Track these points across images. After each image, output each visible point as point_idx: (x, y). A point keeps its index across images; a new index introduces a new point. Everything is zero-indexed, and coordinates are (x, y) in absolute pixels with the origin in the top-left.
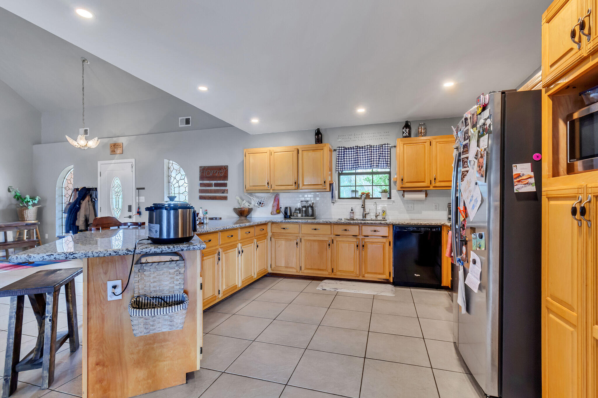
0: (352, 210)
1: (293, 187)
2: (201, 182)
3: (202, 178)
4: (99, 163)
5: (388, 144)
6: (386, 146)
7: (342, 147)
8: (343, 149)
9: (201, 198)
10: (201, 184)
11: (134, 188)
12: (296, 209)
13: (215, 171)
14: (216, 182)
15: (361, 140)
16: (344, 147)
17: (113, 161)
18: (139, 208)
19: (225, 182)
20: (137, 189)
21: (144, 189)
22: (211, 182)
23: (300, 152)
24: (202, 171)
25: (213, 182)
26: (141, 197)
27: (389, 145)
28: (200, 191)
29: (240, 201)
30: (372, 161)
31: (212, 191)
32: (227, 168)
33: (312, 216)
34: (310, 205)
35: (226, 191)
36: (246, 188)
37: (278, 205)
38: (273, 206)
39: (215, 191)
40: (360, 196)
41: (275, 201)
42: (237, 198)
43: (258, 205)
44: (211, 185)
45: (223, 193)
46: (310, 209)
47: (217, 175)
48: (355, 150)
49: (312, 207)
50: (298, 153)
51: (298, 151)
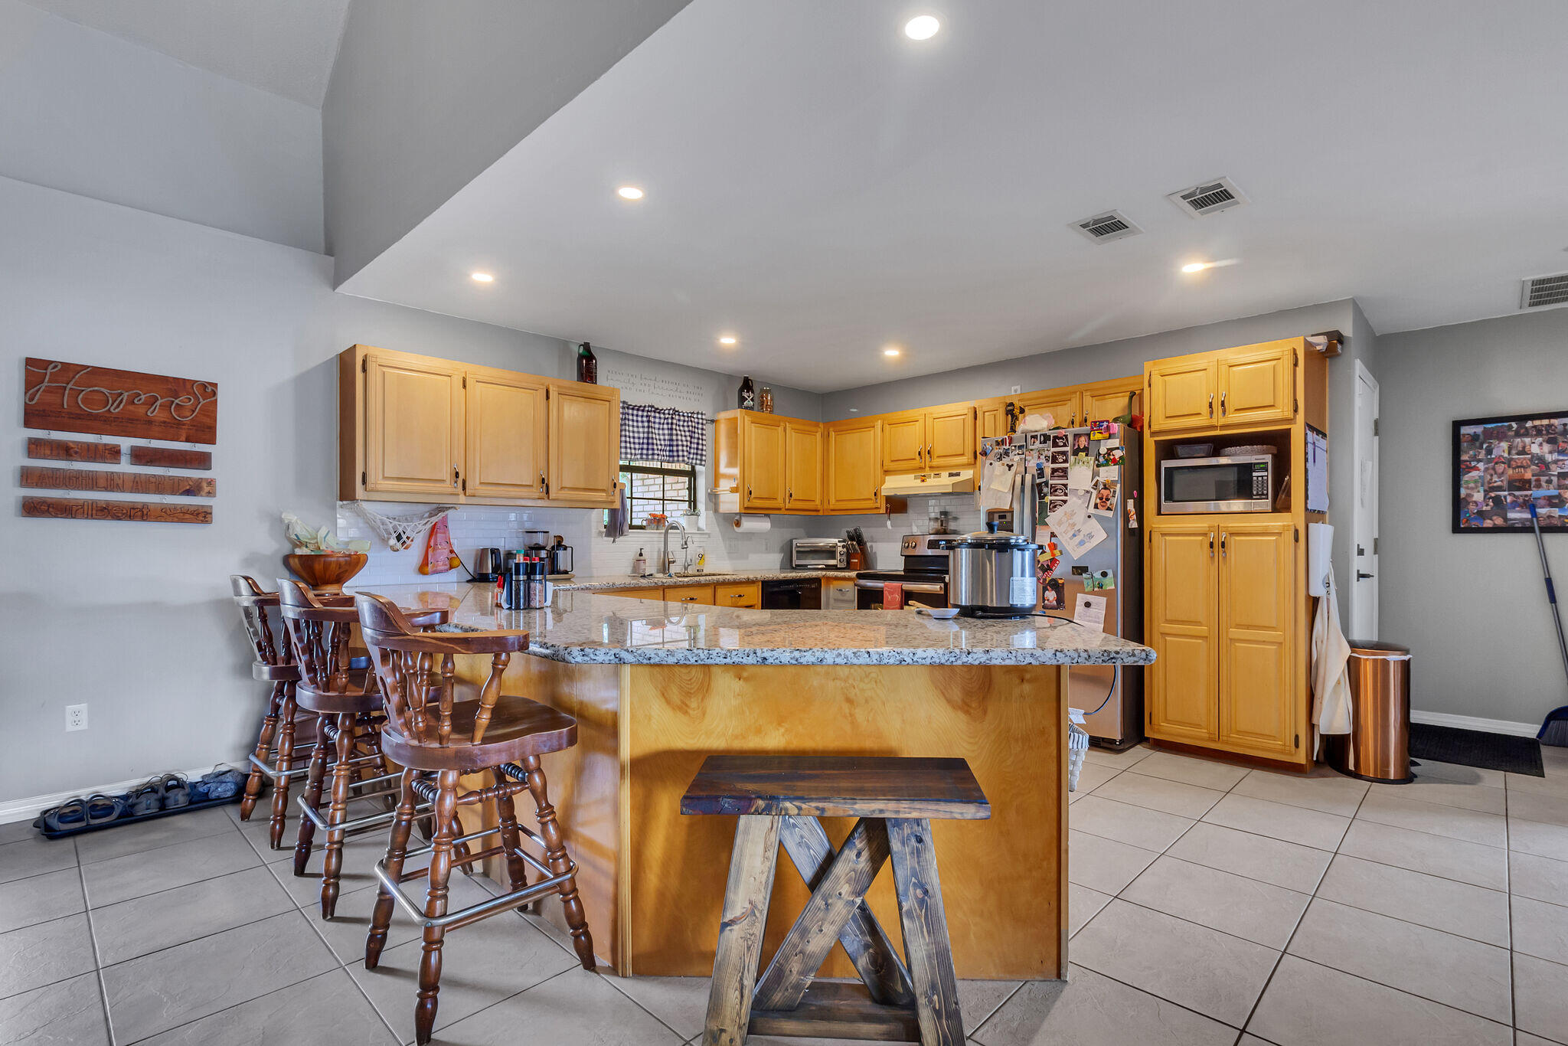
0: (641, 555)
1: (534, 492)
2: (38, 435)
5: (702, 414)
6: (700, 416)
9: (32, 509)
10: (33, 443)
13: (143, 397)
14: (139, 442)
15: (653, 393)
16: (624, 403)
19: (200, 448)
22: (108, 440)
23: (553, 395)
24: (49, 382)
25: (126, 443)
27: (704, 417)
28: (28, 477)
29: (301, 530)
30: (677, 445)
31: (112, 483)
32: (214, 394)
33: (566, 572)
34: (560, 544)
35: (206, 489)
36: (364, 482)
37: (448, 543)
38: (428, 546)
39: (139, 484)
40: (644, 523)
41: (433, 531)
42: (290, 517)
43: (399, 545)
44: (114, 453)
45: (188, 492)
46: (561, 553)
47: (156, 413)
48: (645, 414)
49: (565, 548)
50: (548, 398)
51: (547, 392)
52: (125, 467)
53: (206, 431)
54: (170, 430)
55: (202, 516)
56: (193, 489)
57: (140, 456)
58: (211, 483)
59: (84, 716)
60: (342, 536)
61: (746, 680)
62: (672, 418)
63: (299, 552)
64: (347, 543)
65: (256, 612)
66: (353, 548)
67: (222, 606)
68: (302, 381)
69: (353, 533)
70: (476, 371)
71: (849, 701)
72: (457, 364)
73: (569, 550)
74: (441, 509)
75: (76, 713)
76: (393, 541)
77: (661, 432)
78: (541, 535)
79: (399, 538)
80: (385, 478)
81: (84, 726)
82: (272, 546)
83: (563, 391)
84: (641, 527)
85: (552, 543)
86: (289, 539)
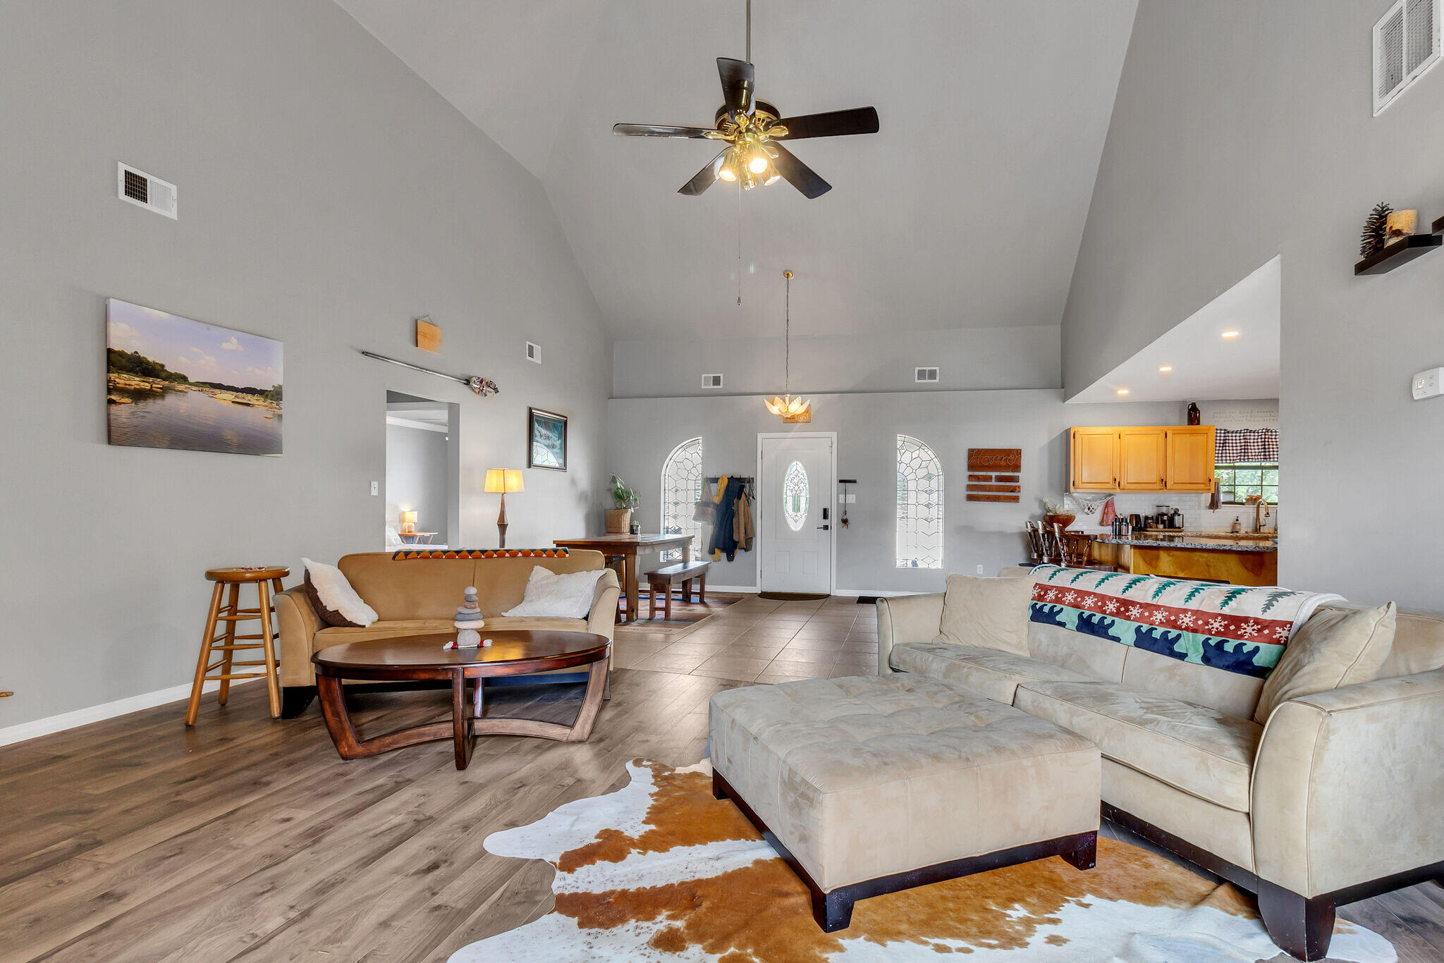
0: (1237, 520)
1: (1158, 486)
2: (971, 473)
3: (971, 467)
4: (760, 436)
7: (1221, 430)
8: (1223, 432)
9: (970, 498)
10: (970, 476)
11: (835, 482)
12: (1146, 518)
13: (999, 457)
14: (998, 474)
16: (1225, 430)
17: (791, 434)
18: (845, 513)
19: (1016, 474)
20: (841, 481)
21: (854, 482)
22: (989, 474)
23: (1170, 435)
24: (974, 455)
25: (994, 474)
26: (850, 495)
28: (970, 487)
29: (1050, 506)
30: (1269, 452)
31: (990, 488)
32: (1020, 453)
33: (1179, 528)
34: (1176, 512)
35: (1018, 490)
36: (1074, 485)
37: (1114, 511)
38: (1104, 513)
39: (999, 489)
40: (1244, 501)
41: (1107, 506)
42: (1046, 500)
43: (1089, 512)
44: (989, 478)
45: (1012, 491)
46: (1176, 517)
47: (1003, 463)
48: (1242, 434)
49: (1179, 515)
50: (1166, 437)
51: (1166, 434)
52: (994, 483)
53: (1017, 467)
54: (1007, 468)
55: (1016, 499)
56: (1013, 490)
57: (1000, 479)
58: (1019, 487)
59: (982, 569)
60: (1066, 507)
61: (1172, 556)
62: (1265, 435)
63: (1048, 514)
64: (1068, 511)
65: (1033, 534)
66: (1069, 513)
67: (1022, 534)
68: (1051, 443)
69: (1071, 507)
70: (1125, 430)
71: (1208, 566)
72: (1115, 428)
73: (1181, 516)
74: (1110, 495)
75: (980, 568)
76: (1086, 510)
77: (1256, 444)
78: (1165, 508)
79: (1089, 509)
80: (1082, 483)
81: (982, 573)
82: (1038, 511)
83: (1174, 432)
84: (1242, 504)
85: (1172, 512)
86: (1045, 509)
